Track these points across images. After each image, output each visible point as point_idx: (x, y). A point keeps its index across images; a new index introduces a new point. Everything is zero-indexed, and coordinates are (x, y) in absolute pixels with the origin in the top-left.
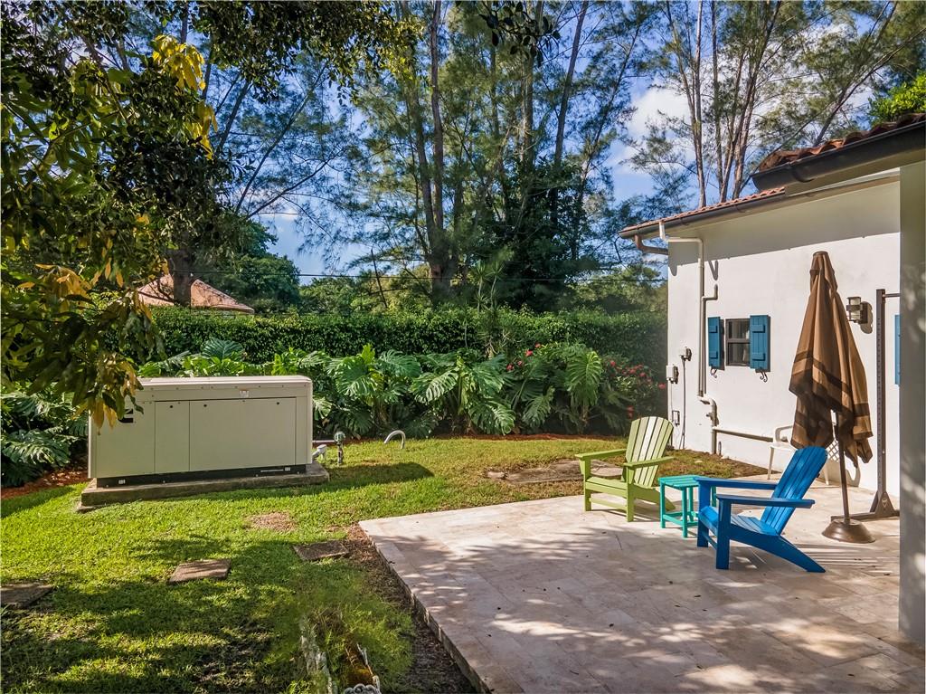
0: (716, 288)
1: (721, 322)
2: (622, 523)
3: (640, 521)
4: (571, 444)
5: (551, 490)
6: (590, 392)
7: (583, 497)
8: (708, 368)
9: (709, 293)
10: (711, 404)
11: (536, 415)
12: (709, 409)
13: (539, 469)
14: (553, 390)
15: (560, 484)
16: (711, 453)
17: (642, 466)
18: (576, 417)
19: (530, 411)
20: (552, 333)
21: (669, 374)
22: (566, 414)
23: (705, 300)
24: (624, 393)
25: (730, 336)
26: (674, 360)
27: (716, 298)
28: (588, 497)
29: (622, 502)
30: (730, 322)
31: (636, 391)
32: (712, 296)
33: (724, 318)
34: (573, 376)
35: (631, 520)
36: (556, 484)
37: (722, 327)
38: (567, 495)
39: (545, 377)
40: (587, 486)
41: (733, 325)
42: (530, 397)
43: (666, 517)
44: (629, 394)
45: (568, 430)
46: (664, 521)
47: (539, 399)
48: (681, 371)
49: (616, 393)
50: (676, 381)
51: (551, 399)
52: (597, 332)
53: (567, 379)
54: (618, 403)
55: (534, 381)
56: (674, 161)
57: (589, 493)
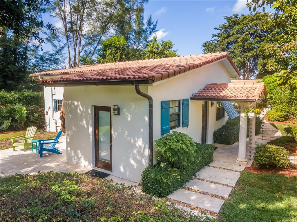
0: (55, 92)
1: (56, 100)
2: (23, 152)
3: (27, 151)
4: (16, 134)
5: (5, 147)
6: (24, 118)
7: (13, 148)
8: (54, 111)
9: (54, 93)
10: (55, 120)
11: (5, 126)
12: (55, 121)
13: (3, 142)
14: (11, 119)
15: (8, 146)
16: (55, 132)
17: (29, 138)
18: (20, 126)
19: (3, 125)
20: (14, 99)
21: (45, 113)
22: (16, 125)
23: (53, 95)
24: (36, 117)
25: (59, 104)
26: (46, 109)
27: (55, 94)
28: (14, 148)
29: (23, 148)
30: (58, 101)
31: (40, 116)
32: (54, 94)
33: (57, 99)
34: (18, 114)
35: (25, 151)
36: (7, 146)
37: (57, 101)
38: (10, 148)
39: (8, 115)
40: (14, 145)
41: (59, 101)
42: (3, 121)
43: (33, 149)
44: (38, 117)
45: (17, 130)
46: (33, 150)
47: (6, 122)
48: (48, 112)
49: (33, 118)
50: (47, 114)
51: (10, 121)
52: (31, 98)
53: (16, 115)
54: (34, 120)
55: (4, 116)
56: (60, 42)
57: (14, 147)
